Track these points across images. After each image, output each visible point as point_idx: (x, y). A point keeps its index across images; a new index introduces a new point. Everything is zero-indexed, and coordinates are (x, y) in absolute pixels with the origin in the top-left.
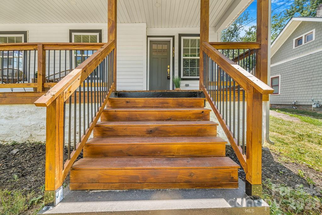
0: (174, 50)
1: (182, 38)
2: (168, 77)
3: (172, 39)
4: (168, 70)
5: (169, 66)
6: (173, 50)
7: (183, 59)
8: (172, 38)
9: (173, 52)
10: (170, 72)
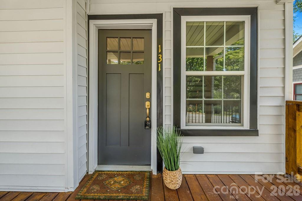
0: (161, 53)
1: (185, 19)
2: (146, 122)
3: (154, 22)
4: (147, 103)
5: (148, 95)
6: (158, 53)
7: (187, 76)
8: (156, 20)
9: (158, 59)
10: (150, 109)
